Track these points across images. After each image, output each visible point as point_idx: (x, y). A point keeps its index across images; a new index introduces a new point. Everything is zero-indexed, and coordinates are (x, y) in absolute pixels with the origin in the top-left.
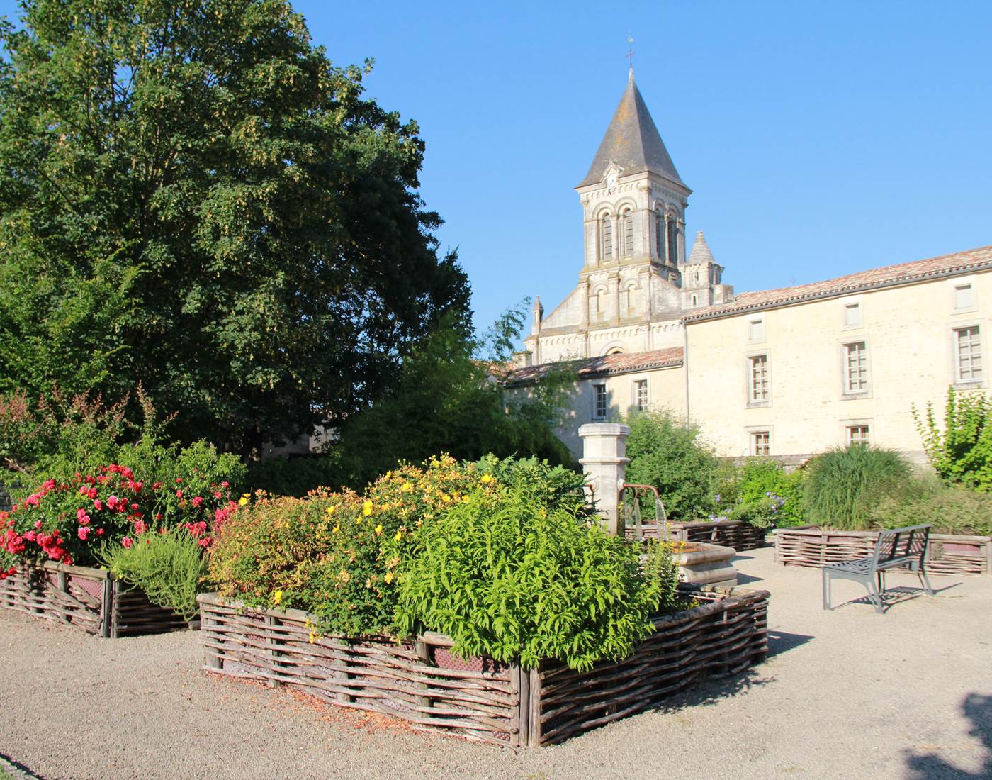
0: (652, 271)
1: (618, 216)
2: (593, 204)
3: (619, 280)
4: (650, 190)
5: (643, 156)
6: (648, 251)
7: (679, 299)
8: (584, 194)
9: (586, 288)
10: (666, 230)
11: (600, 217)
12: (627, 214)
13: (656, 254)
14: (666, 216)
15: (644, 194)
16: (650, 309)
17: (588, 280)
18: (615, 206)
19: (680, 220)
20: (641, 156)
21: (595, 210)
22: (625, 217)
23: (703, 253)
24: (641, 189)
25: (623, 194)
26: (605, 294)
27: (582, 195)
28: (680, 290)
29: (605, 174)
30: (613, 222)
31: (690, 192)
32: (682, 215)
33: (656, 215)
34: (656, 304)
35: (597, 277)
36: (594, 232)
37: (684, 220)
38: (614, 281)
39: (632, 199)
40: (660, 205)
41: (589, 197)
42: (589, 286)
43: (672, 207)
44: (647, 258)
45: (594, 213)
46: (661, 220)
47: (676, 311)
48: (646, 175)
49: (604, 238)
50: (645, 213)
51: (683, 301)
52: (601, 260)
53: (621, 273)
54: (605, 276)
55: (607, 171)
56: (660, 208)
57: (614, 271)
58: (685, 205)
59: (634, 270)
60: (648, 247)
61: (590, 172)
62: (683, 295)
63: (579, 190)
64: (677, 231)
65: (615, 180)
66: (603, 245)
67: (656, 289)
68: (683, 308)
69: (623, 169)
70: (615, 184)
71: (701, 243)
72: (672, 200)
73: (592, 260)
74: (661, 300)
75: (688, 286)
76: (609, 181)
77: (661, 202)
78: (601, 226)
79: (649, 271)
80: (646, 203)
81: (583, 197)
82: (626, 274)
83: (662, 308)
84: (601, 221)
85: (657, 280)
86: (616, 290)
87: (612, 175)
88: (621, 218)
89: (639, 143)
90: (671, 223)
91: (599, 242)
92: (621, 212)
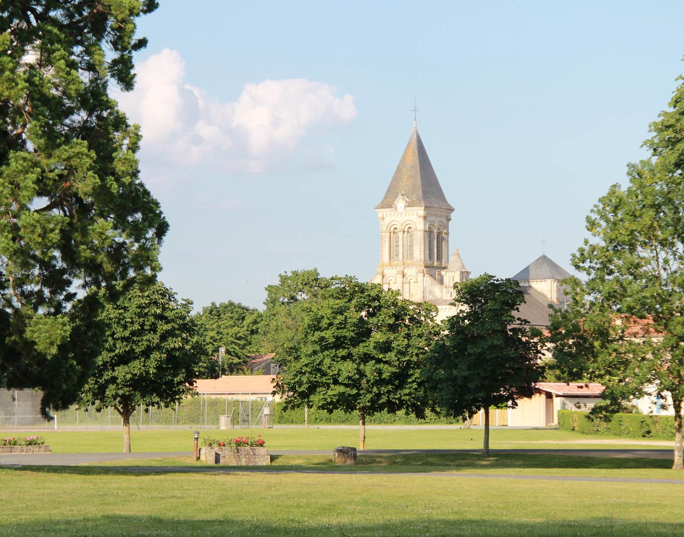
0: (425, 272)
1: (404, 232)
2: (387, 220)
3: (404, 275)
4: (425, 218)
5: (421, 192)
6: (423, 259)
7: (442, 292)
8: (381, 212)
9: (381, 278)
10: (436, 240)
11: (392, 230)
12: (410, 230)
13: (428, 259)
14: (435, 231)
15: (422, 220)
16: (424, 297)
17: (383, 273)
18: (402, 225)
19: (445, 231)
20: (420, 193)
21: (388, 225)
22: (408, 232)
23: (458, 264)
24: (420, 217)
25: (408, 218)
26: (394, 283)
27: (379, 214)
28: (443, 287)
29: (395, 202)
30: (400, 235)
31: (453, 210)
32: (447, 227)
33: (429, 233)
34: (427, 293)
35: (389, 271)
36: (388, 240)
37: (448, 230)
38: (401, 276)
39: (414, 222)
40: (432, 224)
41: (385, 216)
42: (383, 276)
43: (441, 224)
44: (422, 263)
45: (387, 227)
46: (432, 234)
47: (440, 300)
48: (423, 208)
49: (394, 244)
50: (422, 233)
51: (444, 293)
52: (392, 260)
53: (405, 271)
54: (394, 271)
55: (397, 200)
56: (431, 226)
57: (400, 269)
58: (449, 220)
59: (413, 270)
60: (423, 255)
61: (385, 198)
62: (444, 290)
63: (378, 210)
64: (443, 239)
65: (403, 207)
66: (393, 249)
67: (427, 284)
68: (444, 298)
69: (408, 200)
70: (402, 210)
71: (456, 256)
72: (440, 219)
73: (386, 259)
74: (431, 292)
75: (448, 285)
76: (398, 207)
77: (432, 223)
78: (392, 236)
79: (423, 272)
80: (422, 226)
81: (380, 215)
82: (409, 272)
83: (431, 297)
84: (392, 233)
85: (428, 279)
86: (401, 282)
87: (400, 203)
88: (406, 233)
89: (419, 182)
90: (439, 234)
91: (390, 247)
92: (406, 229)
